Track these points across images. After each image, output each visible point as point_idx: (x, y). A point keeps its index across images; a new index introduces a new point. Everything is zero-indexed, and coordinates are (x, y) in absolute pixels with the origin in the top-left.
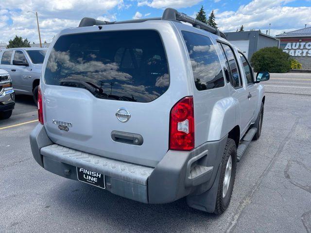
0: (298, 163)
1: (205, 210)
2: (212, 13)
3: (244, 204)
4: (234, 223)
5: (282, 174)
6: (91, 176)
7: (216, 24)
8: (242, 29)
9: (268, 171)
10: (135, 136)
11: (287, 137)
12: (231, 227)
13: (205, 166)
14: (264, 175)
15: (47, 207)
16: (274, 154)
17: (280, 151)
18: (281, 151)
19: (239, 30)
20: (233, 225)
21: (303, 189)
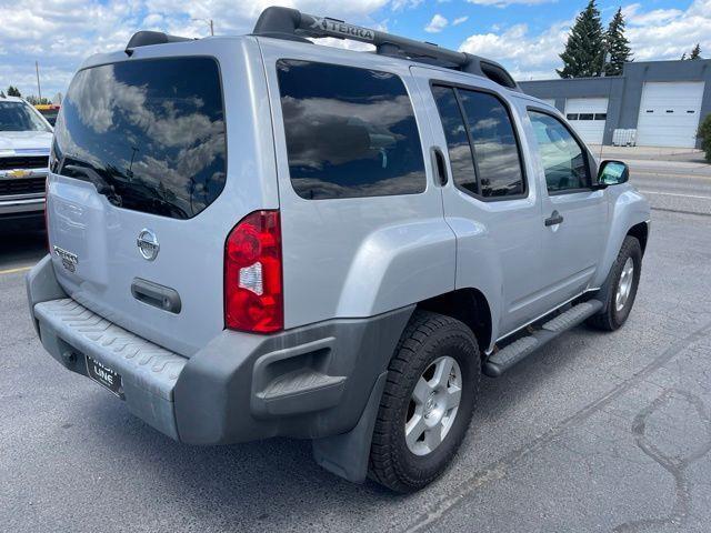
0: (689, 397)
1: (344, 476)
2: (618, 15)
3: (485, 478)
4: (432, 516)
5: (629, 423)
6: (105, 371)
7: (626, 41)
8: (696, 52)
9: (594, 410)
10: (166, 292)
11: (699, 333)
12: (420, 525)
13: (323, 373)
14: (579, 417)
15: (67, 426)
16: (638, 369)
17: (659, 363)
18: (660, 365)
19: (688, 57)
20: (427, 522)
21: (662, 464)
